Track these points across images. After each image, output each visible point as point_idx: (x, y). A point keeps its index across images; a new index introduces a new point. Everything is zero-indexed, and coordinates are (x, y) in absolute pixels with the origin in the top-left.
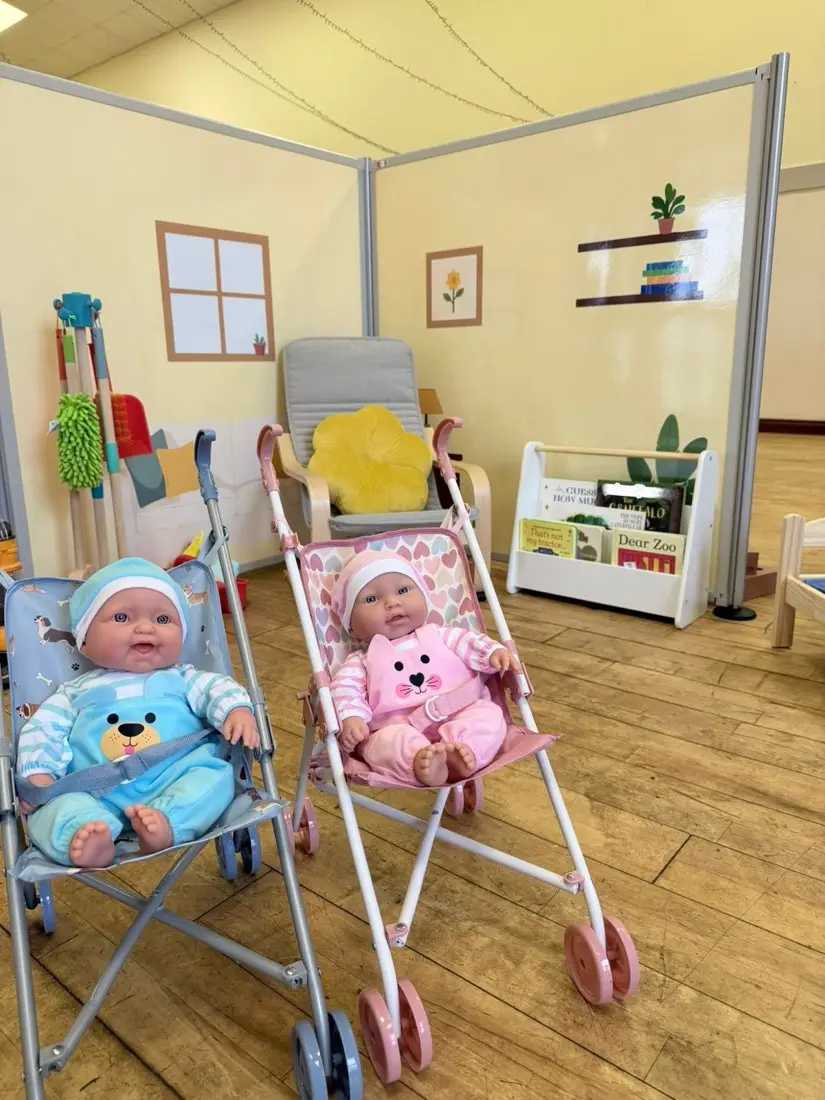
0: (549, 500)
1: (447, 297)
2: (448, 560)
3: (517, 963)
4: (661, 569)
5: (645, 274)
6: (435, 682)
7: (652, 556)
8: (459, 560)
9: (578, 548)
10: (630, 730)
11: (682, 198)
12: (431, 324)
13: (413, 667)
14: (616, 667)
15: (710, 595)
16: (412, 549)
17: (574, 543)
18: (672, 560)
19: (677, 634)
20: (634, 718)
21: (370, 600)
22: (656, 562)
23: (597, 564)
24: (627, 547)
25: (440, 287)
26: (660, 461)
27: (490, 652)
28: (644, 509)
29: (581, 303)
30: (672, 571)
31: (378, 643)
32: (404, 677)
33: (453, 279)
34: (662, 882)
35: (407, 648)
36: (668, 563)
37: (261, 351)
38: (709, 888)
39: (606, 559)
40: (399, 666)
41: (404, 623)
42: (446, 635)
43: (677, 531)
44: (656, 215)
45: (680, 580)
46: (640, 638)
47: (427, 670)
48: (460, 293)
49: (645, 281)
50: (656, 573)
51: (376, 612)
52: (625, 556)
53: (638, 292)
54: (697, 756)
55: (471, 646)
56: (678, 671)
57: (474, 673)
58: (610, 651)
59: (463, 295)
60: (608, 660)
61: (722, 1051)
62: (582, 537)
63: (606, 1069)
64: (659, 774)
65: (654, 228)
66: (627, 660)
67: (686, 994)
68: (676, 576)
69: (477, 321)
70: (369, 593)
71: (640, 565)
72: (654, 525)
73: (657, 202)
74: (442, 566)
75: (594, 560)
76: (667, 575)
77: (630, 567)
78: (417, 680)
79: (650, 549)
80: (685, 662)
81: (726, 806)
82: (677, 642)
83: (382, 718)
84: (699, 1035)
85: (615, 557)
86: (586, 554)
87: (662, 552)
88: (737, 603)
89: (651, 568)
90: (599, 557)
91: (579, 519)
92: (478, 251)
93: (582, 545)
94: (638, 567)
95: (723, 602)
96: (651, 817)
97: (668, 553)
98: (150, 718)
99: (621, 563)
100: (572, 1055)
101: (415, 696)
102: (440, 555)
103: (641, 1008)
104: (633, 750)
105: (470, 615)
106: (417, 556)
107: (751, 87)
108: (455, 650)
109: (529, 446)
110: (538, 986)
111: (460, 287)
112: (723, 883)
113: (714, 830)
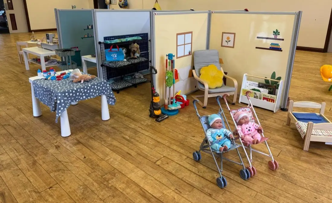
0: (248, 85)
1: (226, 41)
2: (249, 112)
3: (261, 165)
4: (271, 102)
5: (271, 45)
6: (251, 130)
7: (270, 99)
8: (251, 112)
9: (254, 96)
10: (269, 134)
11: (279, 32)
12: (222, 46)
13: (248, 129)
14: (265, 121)
15: (280, 106)
16: (244, 110)
17: (253, 95)
18: (274, 100)
19: (274, 114)
20: (270, 132)
21: (242, 119)
22: (271, 100)
23: (258, 99)
24: (265, 97)
25: (225, 39)
26: (271, 81)
27: (258, 127)
28: (268, 89)
29: (256, 48)
30: (274, 102)
31: (243, 125)
32: (247, 130)
33: (228, 38)
34: (278, 157)
35: (247, 126)
36: (273, 101)
37: (190, 54)
38: (285, 158)
39: (260, 99)
40: (247, 128)
41: (247, 122)
42: (251, 123)
43: (274, 95)
44: (274, 34)
45: (275, 104)
46: (267, 115)
47: (250, 129)
48: (229, 41)
49: (270, 46)
50: (270, 102)
51: (243, 121)
52: (264, 98)
53: (269, 48)
54: (281, 139)
55: (255, 125)
56: (275, 122)
57: (256, 129)
58: (263, 118)
59: (230, 42)
60: (263, 120)
61: (288, 175)
62: (255, 94)
63: (275, 176)
64: (275, 141)
65: (273, 37)
66: (266, 120)
67: (283, 169)
68: (274, 103)
69: (233, 47)
70: (242, 118)
71: (267, 100)
72: (270, 93)
73: (274, 32)
74: (249, 113)
75: (257, 98)
76: (272, 103)
77: (265, 101)
78: (249, 130)
79: (269, 98)
80: (276, 120)
81: (286, 147)
82: (274, 116)
83: (245, 135)
84: (286, 173)
85: (262, 98)
86: (256, 97)
87: (272, 98)
88: (285, 108)
89: (269, 101)
90: (259, 98)
91: (254, 90)
92: (235, 34)
93: (255, 95)
94: (267, 101)
95: (282, 107)
96: (275, 148)
97: (273, 99)
98: (221, 135)
99: (263, 100)
100: (271, 175)
101: (249, 132)
102: (248, 111)
103: (278, 171)
104: (270, 137)
105: (253, 120)
106: (245, 111)
107: (294, 15)
108: (253, 126)
109: (245, 75)
110: (265, 168)
111: (230, 40)
112: (287, 157)
113: (285, 150)
